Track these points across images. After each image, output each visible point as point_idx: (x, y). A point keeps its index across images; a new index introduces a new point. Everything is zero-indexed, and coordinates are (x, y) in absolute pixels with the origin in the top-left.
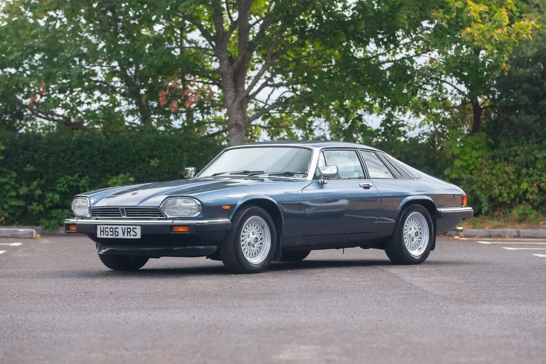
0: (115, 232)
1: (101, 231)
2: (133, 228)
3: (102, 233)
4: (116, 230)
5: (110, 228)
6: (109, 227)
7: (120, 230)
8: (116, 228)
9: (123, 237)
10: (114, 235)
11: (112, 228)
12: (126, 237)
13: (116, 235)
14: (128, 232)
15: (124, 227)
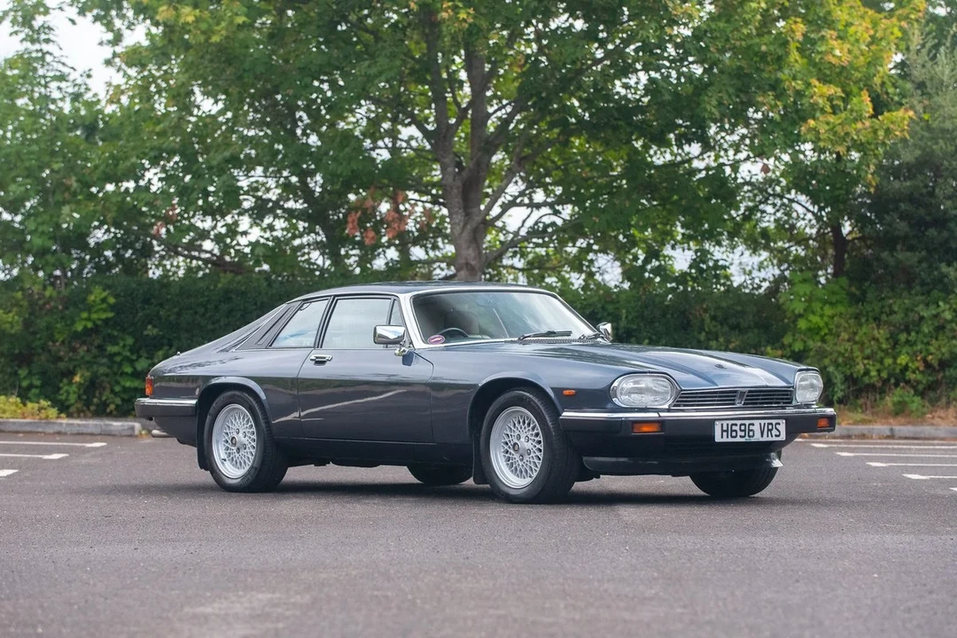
0: (750, 430)
1: (723, 431)
2: (776, 424)
3: (725, 434)
4: (751, 427)
5: (741, 425)
6: (739, 422)
7: (756, 428)
8: (750, 424)
9: (761, 439)
10: (747, 437)
11: (745, 425)
12: (765, 439)
13: (749, 436)
14: (768, 430)
15: (762, 422)
